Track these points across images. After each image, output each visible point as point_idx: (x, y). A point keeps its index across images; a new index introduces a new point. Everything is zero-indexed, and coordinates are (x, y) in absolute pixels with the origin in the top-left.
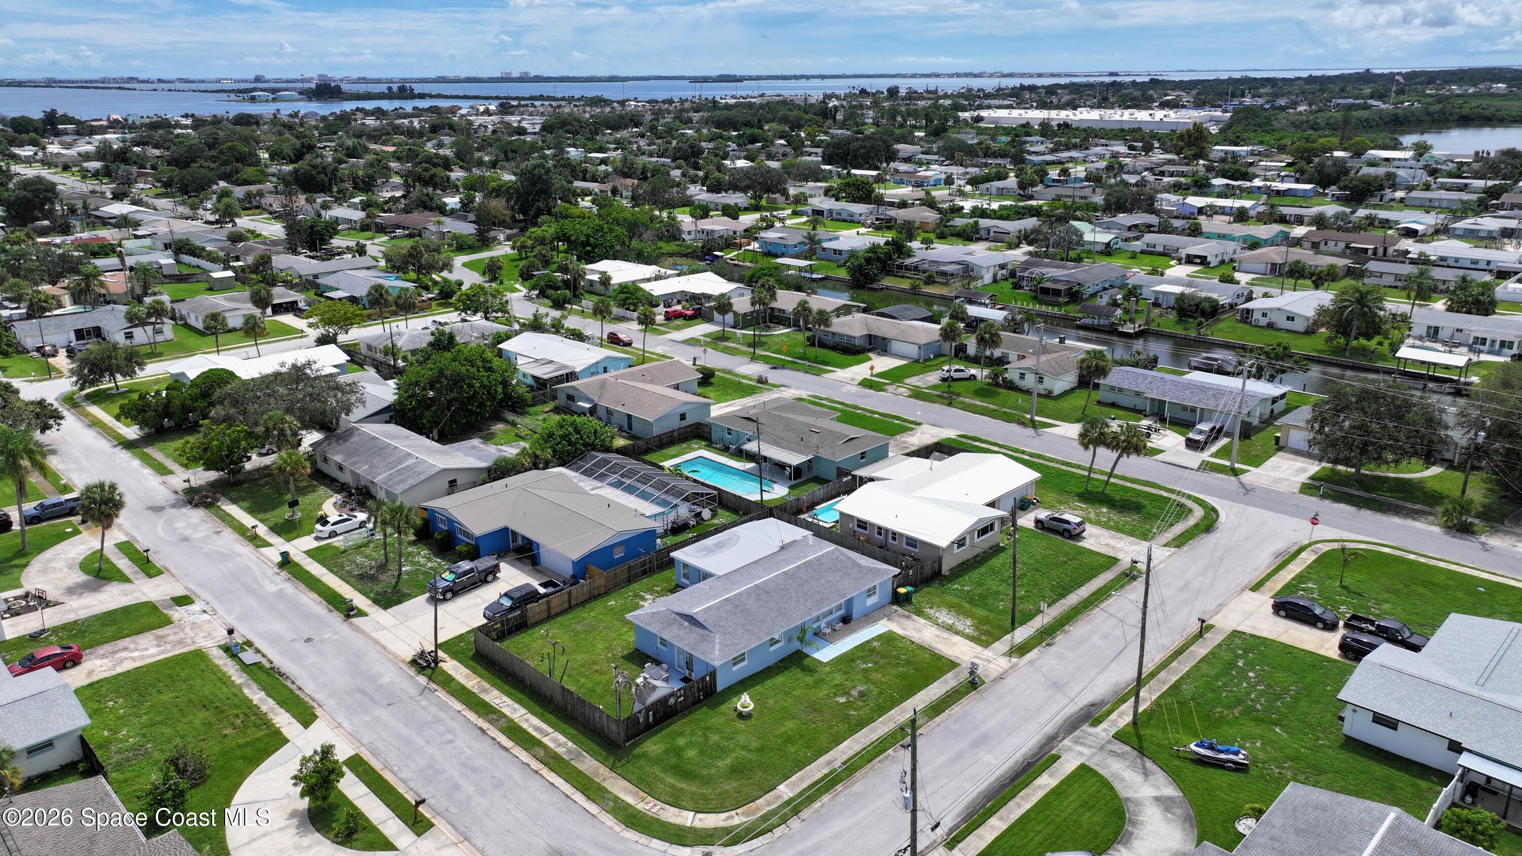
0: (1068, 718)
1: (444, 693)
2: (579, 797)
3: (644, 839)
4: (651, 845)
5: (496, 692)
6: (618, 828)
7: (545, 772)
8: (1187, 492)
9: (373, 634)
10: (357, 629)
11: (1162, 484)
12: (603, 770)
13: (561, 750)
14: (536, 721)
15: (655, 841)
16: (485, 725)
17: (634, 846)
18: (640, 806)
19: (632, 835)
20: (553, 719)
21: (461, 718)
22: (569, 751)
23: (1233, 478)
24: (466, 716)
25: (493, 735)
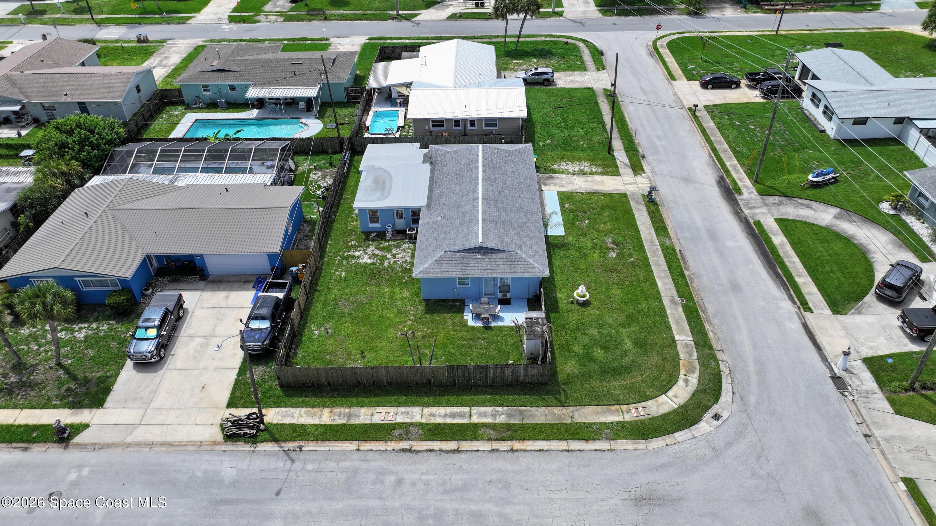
0: (723, 196)
1: (312, 444)
2: (575, 445)
3: (668, 439)
4: (680, 439)
5: (363, 410)
6: (641, 445)
7: (517, 445)
8: (553, 34)
9: (129, 440)
10: (97, 446)
11: (535, 33)
12: (558, 411)
13: (501, 419)
14: (442, 410)
15: (676, 435)
16: (405, 445)
17: (671, 450)
18: (628, 418)
19: (657, 443)
20: (453, 399)
21: (371, 454)
22: (509, 415)
23: (561, 18)
24: (371, 450)
25: (425, 448)
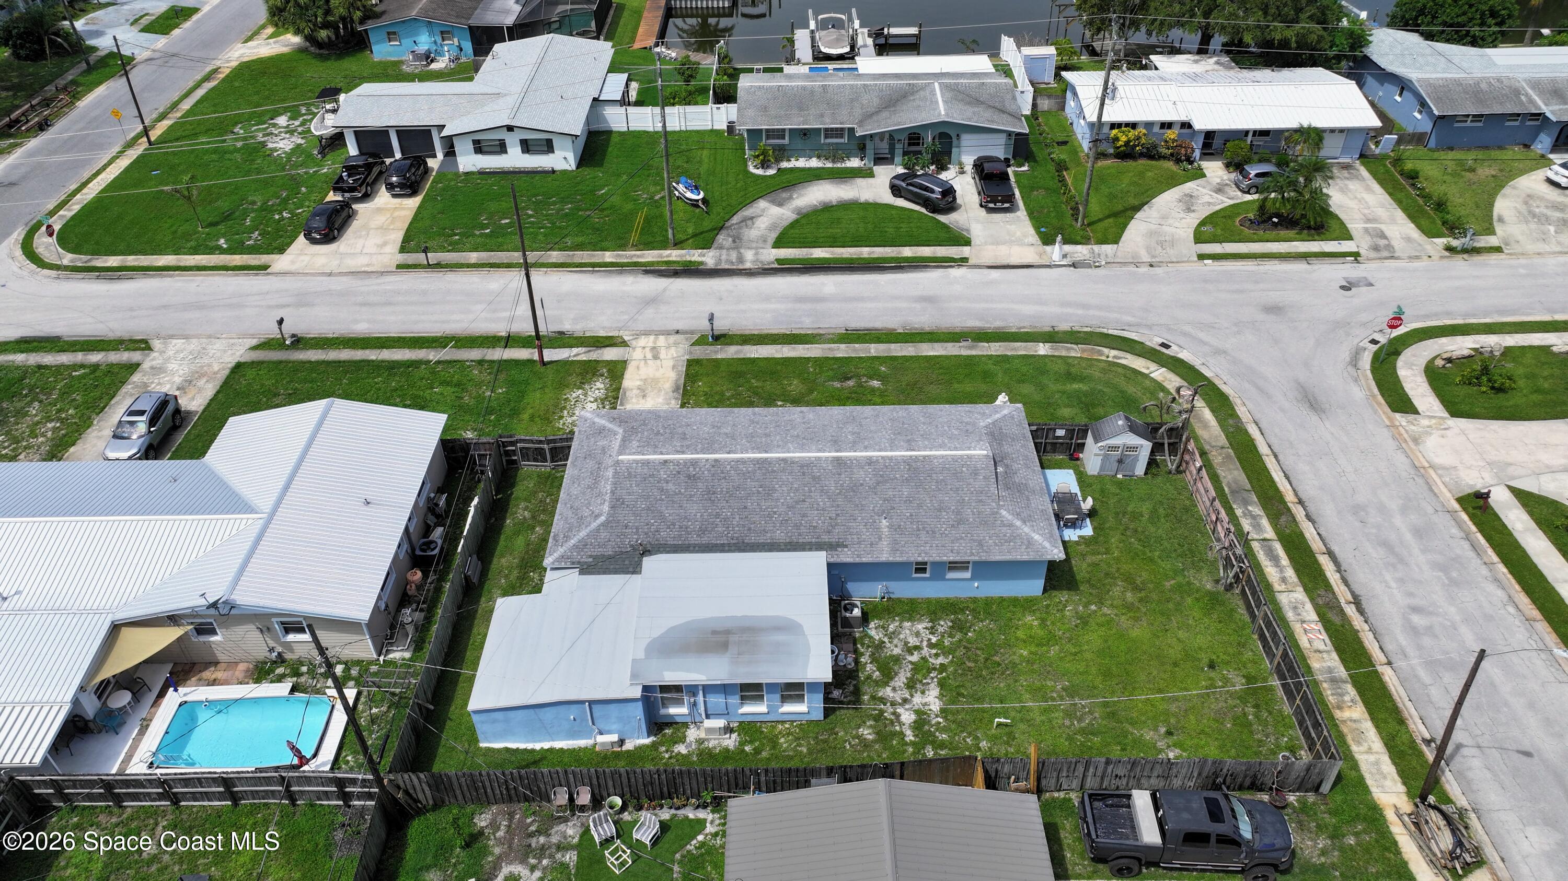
2: (1263, 449)
3: (1219, 382)
5: (1316, 665)
7: (1290, 497)
19: (1228, 390)
24: (1381, 648)
25: (1343, 588)
